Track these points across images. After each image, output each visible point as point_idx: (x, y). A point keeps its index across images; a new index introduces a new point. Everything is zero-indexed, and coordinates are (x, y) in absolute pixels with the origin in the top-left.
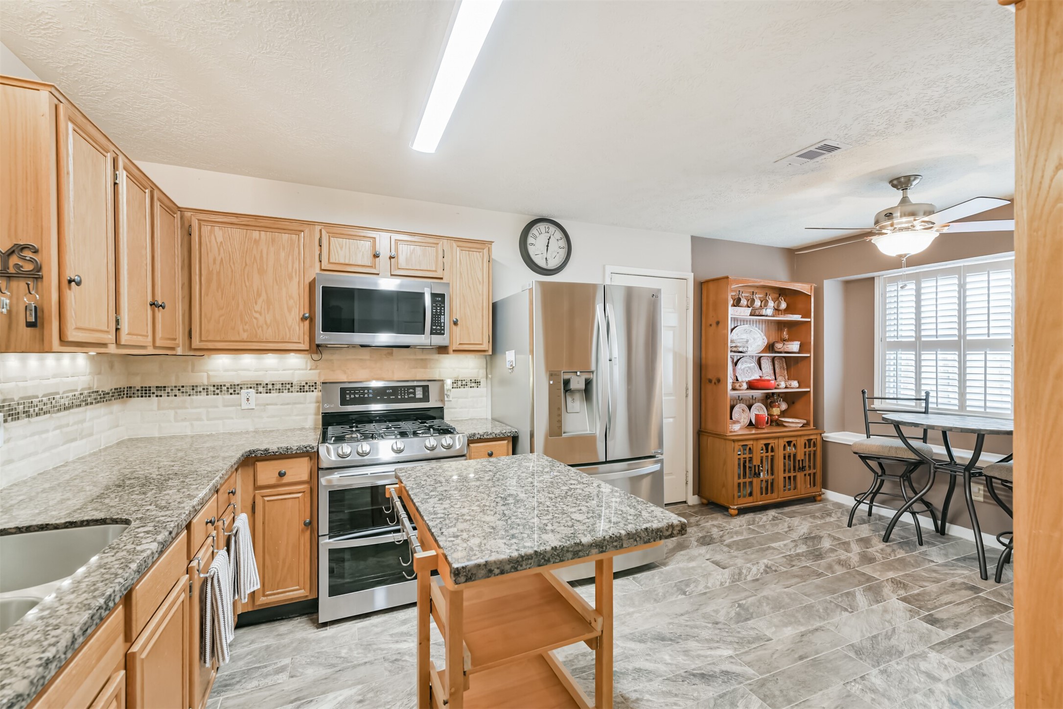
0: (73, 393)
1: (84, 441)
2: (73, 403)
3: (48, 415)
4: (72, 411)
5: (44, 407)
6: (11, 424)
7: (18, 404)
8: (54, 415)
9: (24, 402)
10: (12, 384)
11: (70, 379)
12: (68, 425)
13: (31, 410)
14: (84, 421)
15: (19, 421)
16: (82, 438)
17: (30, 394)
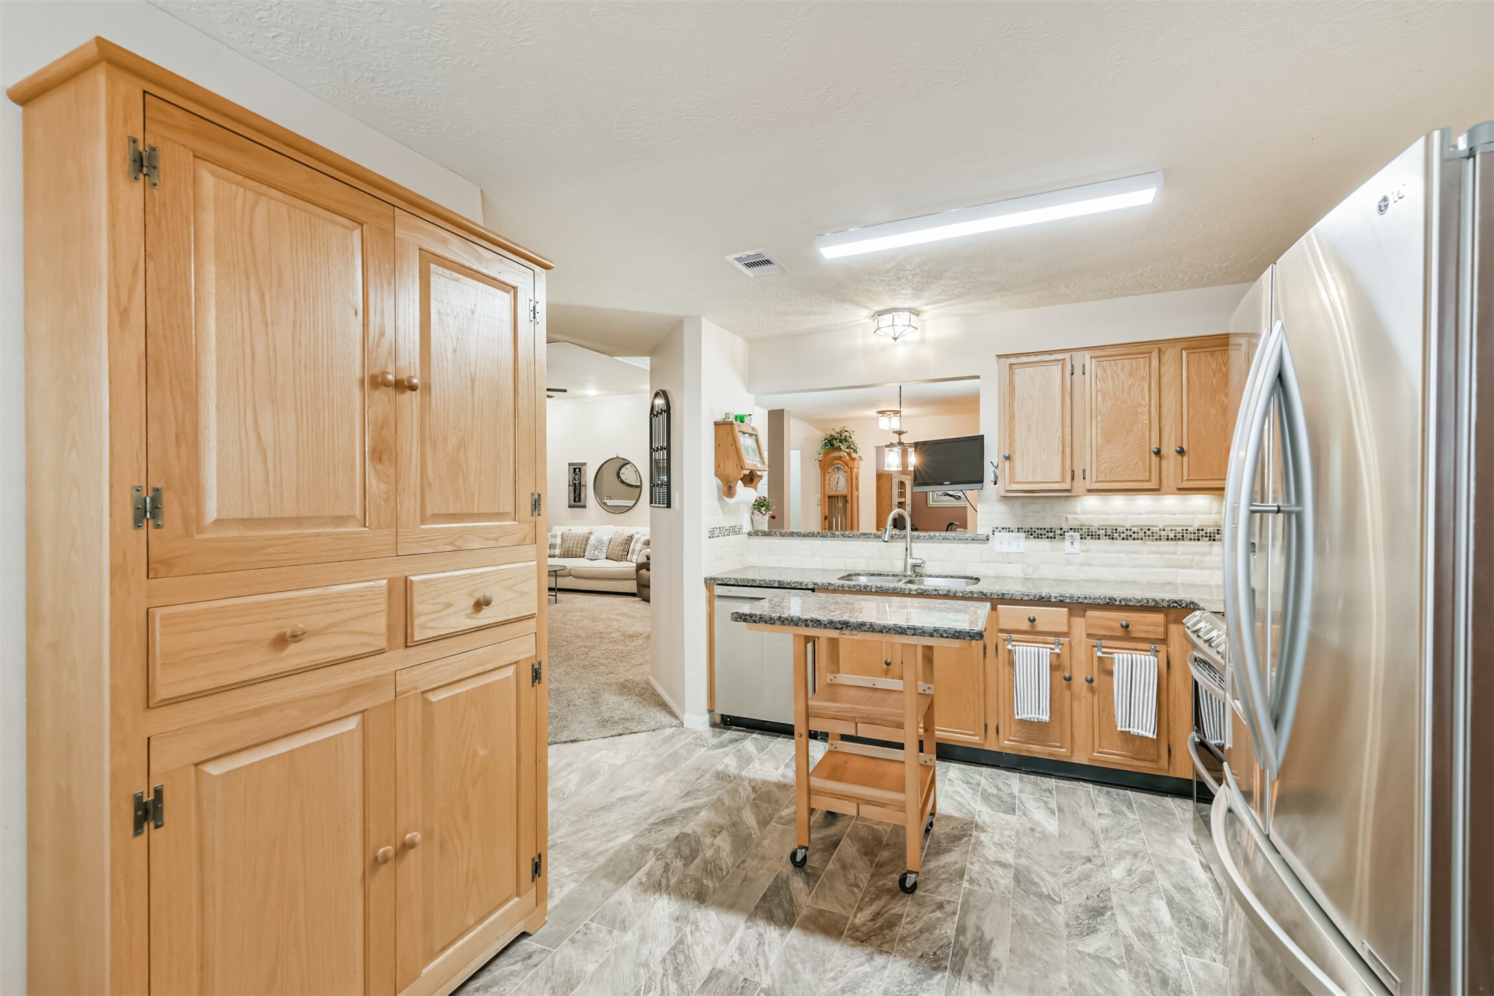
0: (1185, 528)
1: (1207, 572)
2: (1183, 536)
3: (1140, 541)
4: (1181, 542)
5: (1133, 535)
6: (1089, 541)
7: (1099, 529)
8: (1149, 542)
9: (1106, 529)
10: (1093, 516)
11: (1178, 516)
12: (1174, 553)
13: (1116, 535)
14: (1210, 554)
15: (1099, 541)
16: (1202, 569)
17: (1113, 523)
